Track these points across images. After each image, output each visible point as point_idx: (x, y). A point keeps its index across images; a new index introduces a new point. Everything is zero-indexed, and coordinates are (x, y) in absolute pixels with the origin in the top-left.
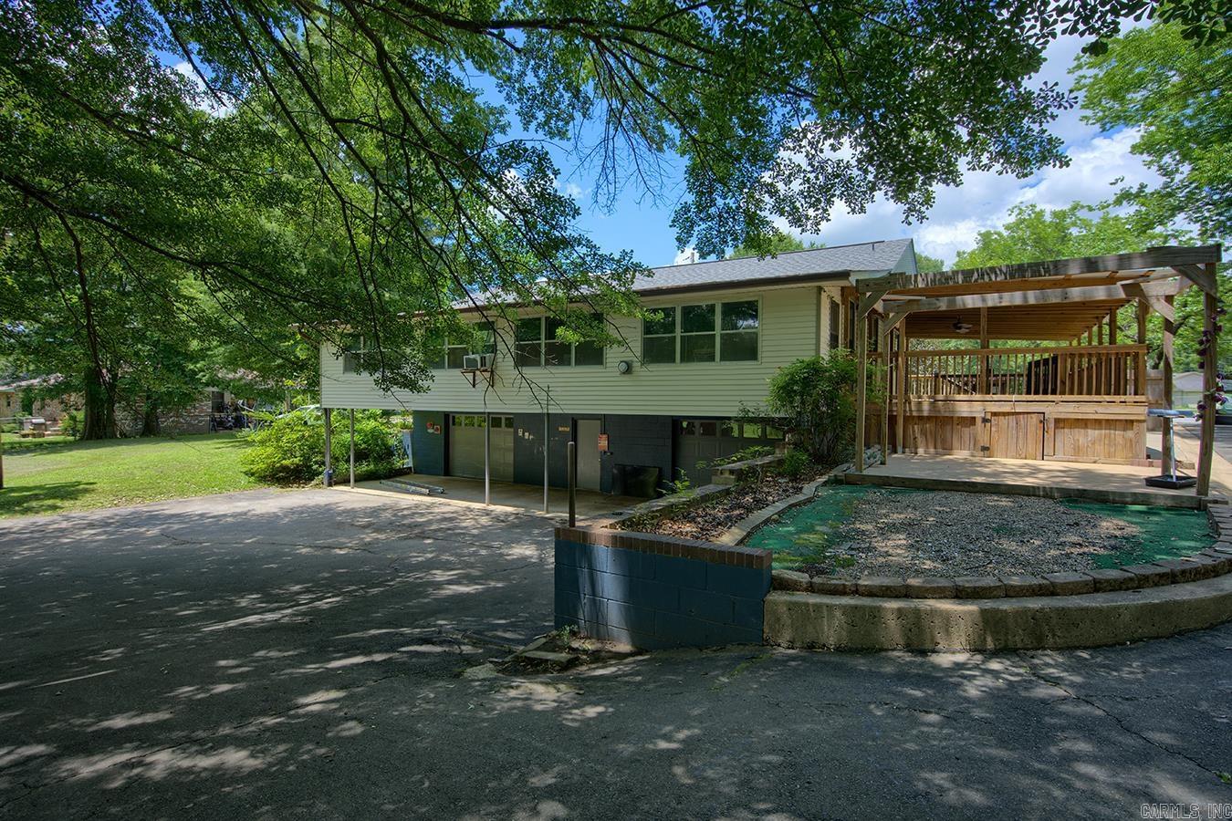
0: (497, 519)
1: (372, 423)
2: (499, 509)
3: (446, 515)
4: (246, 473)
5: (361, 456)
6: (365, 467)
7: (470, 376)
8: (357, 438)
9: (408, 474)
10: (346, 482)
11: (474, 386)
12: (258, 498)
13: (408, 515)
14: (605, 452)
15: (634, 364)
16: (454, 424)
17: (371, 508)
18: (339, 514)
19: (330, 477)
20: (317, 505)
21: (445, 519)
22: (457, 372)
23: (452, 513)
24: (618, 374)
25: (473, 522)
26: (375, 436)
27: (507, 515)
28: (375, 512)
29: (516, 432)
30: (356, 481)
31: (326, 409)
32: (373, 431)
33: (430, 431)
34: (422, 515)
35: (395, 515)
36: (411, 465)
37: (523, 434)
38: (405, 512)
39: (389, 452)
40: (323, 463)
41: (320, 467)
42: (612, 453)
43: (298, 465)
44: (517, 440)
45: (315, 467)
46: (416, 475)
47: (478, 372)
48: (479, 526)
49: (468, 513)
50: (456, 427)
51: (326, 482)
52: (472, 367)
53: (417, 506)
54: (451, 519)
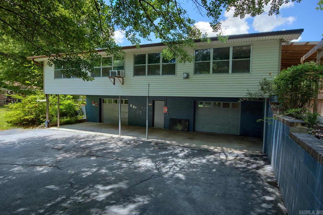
0: (126, 142)
1: (69, 101)
2: (126, 137)
3: (103, 142)
4: (8, 122)
5: (63, 114)
6: (65, 119)
7: (112, 80)
8: (61, 107)
9: (84, 122)
10: (56, 125)
11: (114, 84)
12: (9, 134)
13: (84, 141)
14: (166, 113)
15: (190, 74)
16: (103, 102)
17: (66, 138)
18: (48, 142)
19: (48, 123)
20: (39, 137)
21: (102, 144)
22: (107, 78)
23: (105, 140)
24: (183, 78)
25: (115, 145)
26: (70, 107)
27: (130, 140)
28: (66, 140)
29: (129, 106)
30: (60, 125)
31: (46, 95)
32: (69, 104)
33: (94, 105)
34: (90, 141)
35: (77, 142)
36: (85, 118)
37: (132, 106)
38: (82, 140)
39: (76, 113)
40: (45, 118)
41: (44, 119)
42: (169, 114)
43: (33, 119)
44: (130, 108)
45: (41, 119)
46: (87, 122)
47: (116, 78)
48: (118, 147)
49: (112, 140)
50: (104, 104)
51: (46, 125)
52: (114, 75)
53: (88, 137)
54: (104, 144)
